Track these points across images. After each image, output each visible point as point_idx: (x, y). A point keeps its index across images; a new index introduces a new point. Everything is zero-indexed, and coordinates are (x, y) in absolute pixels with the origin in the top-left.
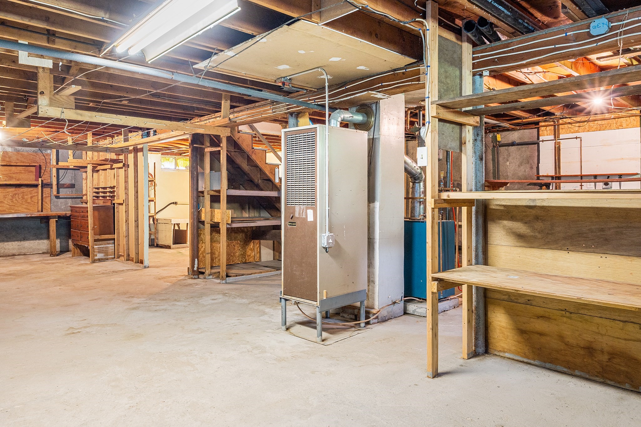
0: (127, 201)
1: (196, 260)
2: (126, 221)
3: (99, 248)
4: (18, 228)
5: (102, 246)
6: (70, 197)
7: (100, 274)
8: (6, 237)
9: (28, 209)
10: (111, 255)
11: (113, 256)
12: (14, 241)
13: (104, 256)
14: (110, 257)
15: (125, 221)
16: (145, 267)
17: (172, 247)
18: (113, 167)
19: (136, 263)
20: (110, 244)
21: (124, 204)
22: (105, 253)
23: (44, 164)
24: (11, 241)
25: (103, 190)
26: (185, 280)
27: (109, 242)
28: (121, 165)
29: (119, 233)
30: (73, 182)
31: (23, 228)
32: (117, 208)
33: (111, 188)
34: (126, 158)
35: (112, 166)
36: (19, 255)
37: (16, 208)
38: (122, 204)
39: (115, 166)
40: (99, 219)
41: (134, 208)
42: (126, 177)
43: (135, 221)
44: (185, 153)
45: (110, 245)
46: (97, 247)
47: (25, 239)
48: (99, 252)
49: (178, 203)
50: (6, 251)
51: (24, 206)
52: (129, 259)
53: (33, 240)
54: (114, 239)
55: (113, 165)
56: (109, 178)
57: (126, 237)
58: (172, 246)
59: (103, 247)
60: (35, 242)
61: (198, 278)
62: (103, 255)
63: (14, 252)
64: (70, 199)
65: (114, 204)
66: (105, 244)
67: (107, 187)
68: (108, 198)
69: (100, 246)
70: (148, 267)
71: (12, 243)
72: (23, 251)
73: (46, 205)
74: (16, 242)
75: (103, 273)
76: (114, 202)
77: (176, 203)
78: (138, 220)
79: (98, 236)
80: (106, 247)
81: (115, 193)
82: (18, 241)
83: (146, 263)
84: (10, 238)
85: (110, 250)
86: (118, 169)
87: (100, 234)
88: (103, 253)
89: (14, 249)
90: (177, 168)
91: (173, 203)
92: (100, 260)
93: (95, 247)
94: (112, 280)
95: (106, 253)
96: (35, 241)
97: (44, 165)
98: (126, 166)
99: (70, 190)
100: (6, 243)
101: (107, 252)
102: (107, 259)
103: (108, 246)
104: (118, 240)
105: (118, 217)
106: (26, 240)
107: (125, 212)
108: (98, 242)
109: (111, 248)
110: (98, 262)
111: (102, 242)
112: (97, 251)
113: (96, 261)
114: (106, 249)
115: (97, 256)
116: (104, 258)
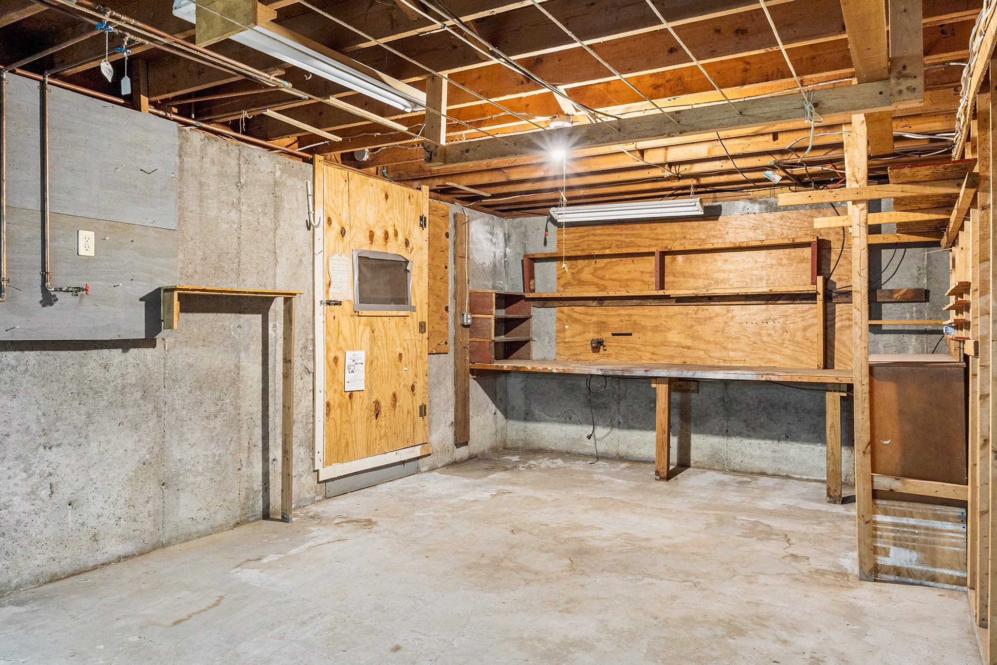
0: (985, 348)
2: (986, 441)
3: (896, 525)
4: (773, 406)
5: (912, 521)
6: (914, 328)
8: (748, 426)
9: (797, 360)
10: (952, 568)
11: (957, 573)
12: (765, 438)
13: (921, 563)
14: (949, 572)
20: (945, 519)
21: (978, 362)
22: (922, 550)
23: (837, 237)
24: (758, 438)
27: (940, 509)
30: (924, 284)
31: (785, 408)
32: (973, 375)
36: (774, 475)
37: (769, 356)
40: (901, 412)
45: (949, 526)
46: (888, 519)
47: (788, 437)
48: (900, 543)
50: (746, 460)
51: (788, 352)
53: (808, 441)
54: (963, 505)
57: (983, 513)
59: (914, 527)
60: (813, 449)
62: (914, 556)
63: (765, 465)
64: (914, 336)
66: (925, 517)
69: (904, 521)
71: (759, 441)
72: (785, 468)
73: (843, 349)
74: (769, 442)
79: (893, 479)
80: (927, 529)
82: (772, 438)
84: (754, 430)
85: (944, 544)
87: (905, 474)
88: (914, 548)
89: (762, 458)
92: (902, 576)
93: (879, 518)
95: (930, 554)
96: (812, 446)
97: (839, 240)
99: (914, 307)
100: (746, 441)
101: (934, 551)
102: (933, 578)
103: (938, 524)
106: (792, 441)
107: (983, 397)
108: (895, 503)
109: (953, 537)
110: (892, 578)
111: (912, 504)
112: (888, 538)
113: (887, 573)
114: (926, 535)
115: (891, 554)
116: (921, 571)
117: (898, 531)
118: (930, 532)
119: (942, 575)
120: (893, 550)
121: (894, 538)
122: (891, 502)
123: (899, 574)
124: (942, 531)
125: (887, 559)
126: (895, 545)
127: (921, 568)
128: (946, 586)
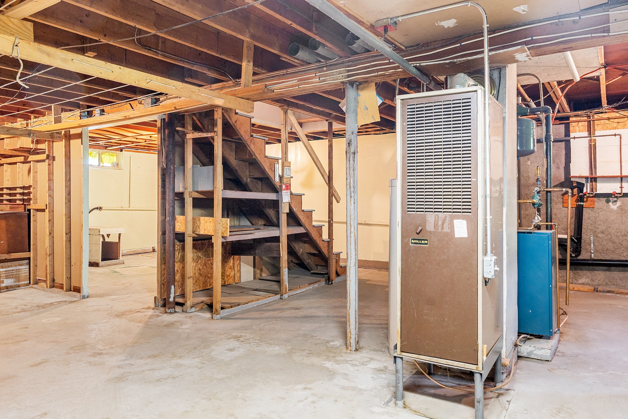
0: (51, 206)
1: (173, 287)
2: (50, 234)
3: (6, 271)
5: (12, 268)
7: (19, 312)
10: (24, 281)
11: (26, 282)
13: (15, 282)
14: (23, 282)
15: (48, 234)
16: (84, 297)
17: (100, 265)
18: (28, 160)
19: (67, 291)
20: (22, 265)
21: (47, 211)
22: (15, 278)
25: (9, 192)
26: (158, 316)
27: (21, 262)
28: (43, 157)
29: (36, 250)
32: (34, 215)
33: (23, 188)
34: (51, 148)
35: (26, 158)
38: (43, 210)
39: (32, 158)
40: (7, 231)
41: (64, 217)
42: (51, 173)
43: (66, 234)
44: (112, 146)
45: (24, 267)
46: (4, 270)
48: (7, 277)
49: (103, 208)
52: (53, 285)
54: (29, 259)
55: (28, 157)
56: (20, 174)
57: (50, 255)
58: (101, 263)
59: (12, 270)
61: (175, 312)
62: (12, 280)
65: (29, 210)
66: (16, 266)
67: (17, 187)
68: (18, 202)
69: (9, 269)
70: (88, 297)
75: (24, 311)
76: (28, 207)
77: (100, 208)
78: (70, 232)
79: (6, 255)
80: (17, 270)
81: (31, 195)
83: (85, 291)
85: (22, 274)
86: (36, 163)
87: (9, 252)
88: (12, 278)
90: (101, 165)
91: (97, 208)
92: (9, 289)
93: (1, 270)
94: (44, 321)
95: (18, 278)
98: (51, 158)
101: (19, 277)
102: (19, 286)
103: (20, 267)
104: (35, 259)
105: (36, 228)
107: (49, 221)
108: (6, 263)
109: (25, 271)
110: (5, 290)
111: (12, 262)
112: (3, 276)
113: (3, 289)
114: (16, 272)
115: (5, 282)
116: (15, 285)
117: (7, 273)
118: (18, 271)
119: (22, 284)
120: (5, 281)
121: (6, 276)
122: (4, 263)
123: (7, 289)
124: (21, 269)
125: (3, 284)
126: (6, 278)
127: (14, 284)
128: (24, 287)
